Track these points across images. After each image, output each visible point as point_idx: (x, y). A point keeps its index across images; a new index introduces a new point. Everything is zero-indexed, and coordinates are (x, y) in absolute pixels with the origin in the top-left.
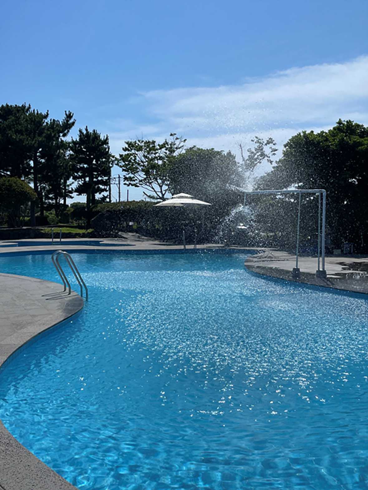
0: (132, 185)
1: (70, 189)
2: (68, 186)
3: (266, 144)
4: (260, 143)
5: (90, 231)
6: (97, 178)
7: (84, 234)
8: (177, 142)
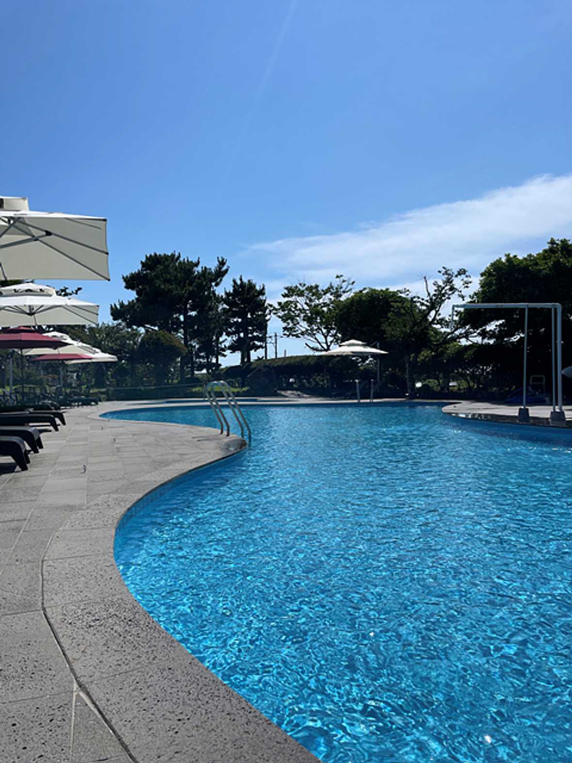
0: (293, 335)
1: (223, 347)
2: (221, 343)
3: (456, 276)
4: (449, 275)
5: (245, 389)
6: (252, 333)
8: (344, 285)
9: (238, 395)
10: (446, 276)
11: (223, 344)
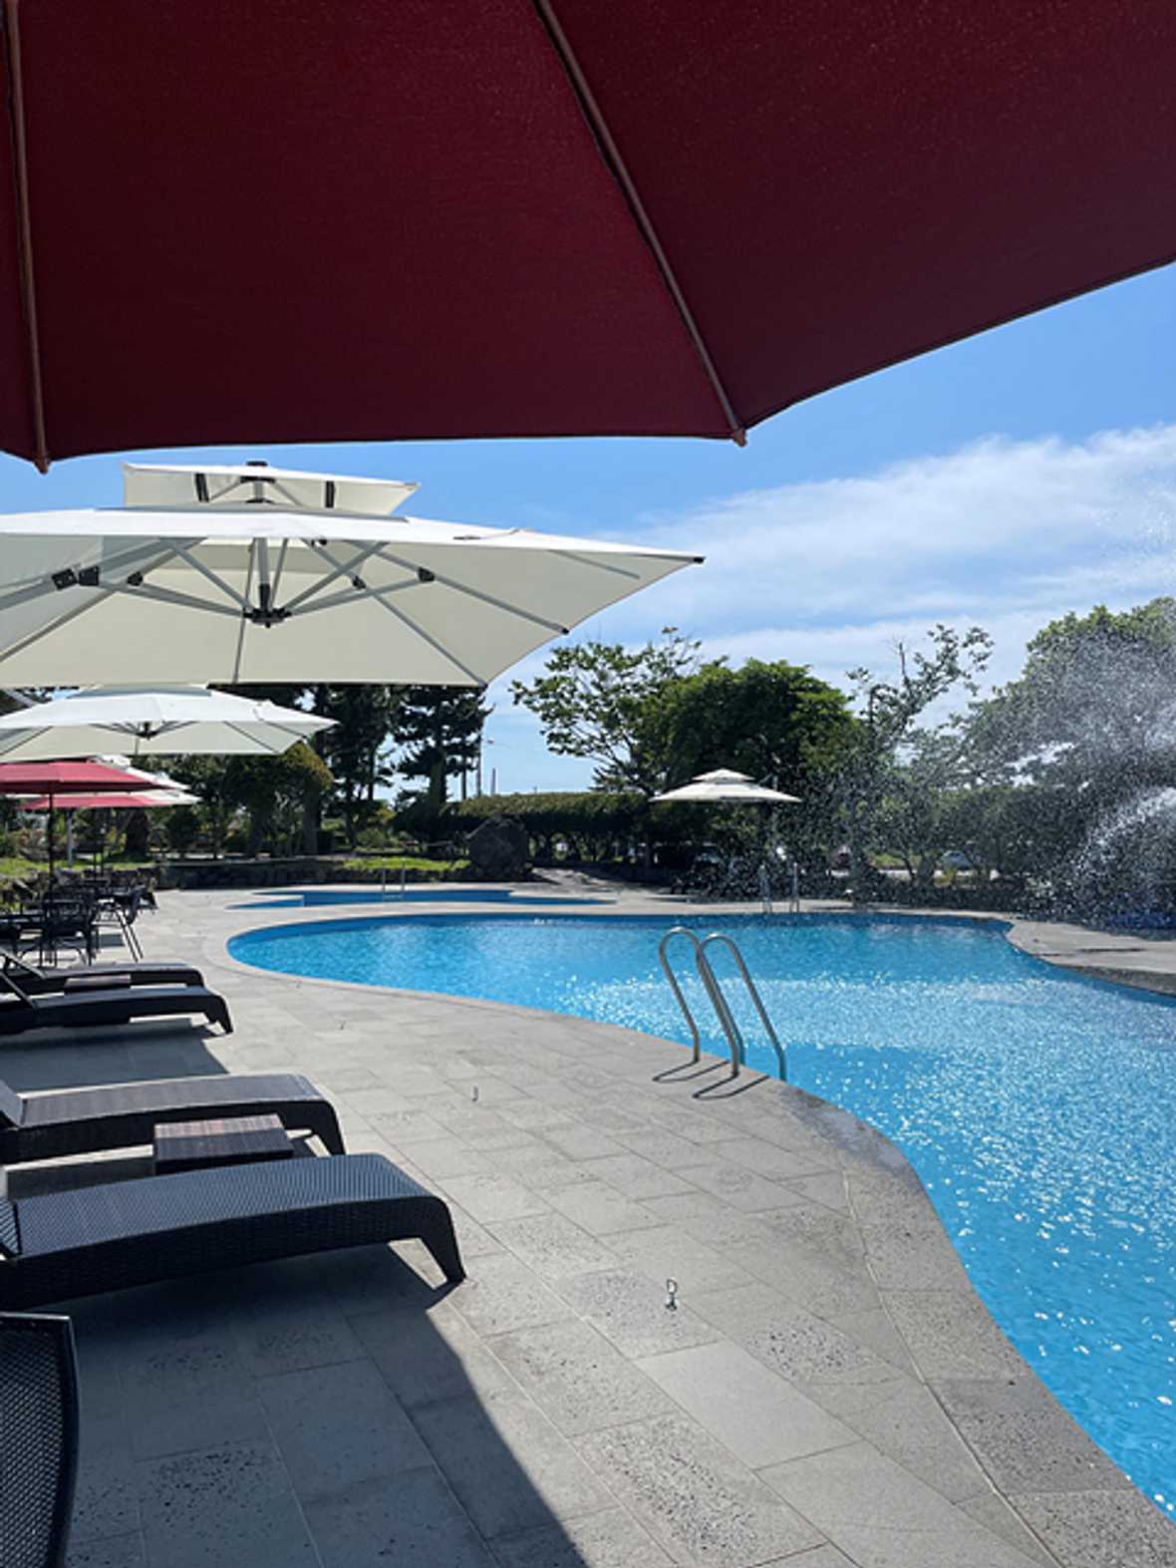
3: (965, 645)
4: (951, 641)
5: (461, 864)
7: (446, 872)
8: (679, 648)
9: (446, 877)
10: (943, 644)
11: (387, 759)
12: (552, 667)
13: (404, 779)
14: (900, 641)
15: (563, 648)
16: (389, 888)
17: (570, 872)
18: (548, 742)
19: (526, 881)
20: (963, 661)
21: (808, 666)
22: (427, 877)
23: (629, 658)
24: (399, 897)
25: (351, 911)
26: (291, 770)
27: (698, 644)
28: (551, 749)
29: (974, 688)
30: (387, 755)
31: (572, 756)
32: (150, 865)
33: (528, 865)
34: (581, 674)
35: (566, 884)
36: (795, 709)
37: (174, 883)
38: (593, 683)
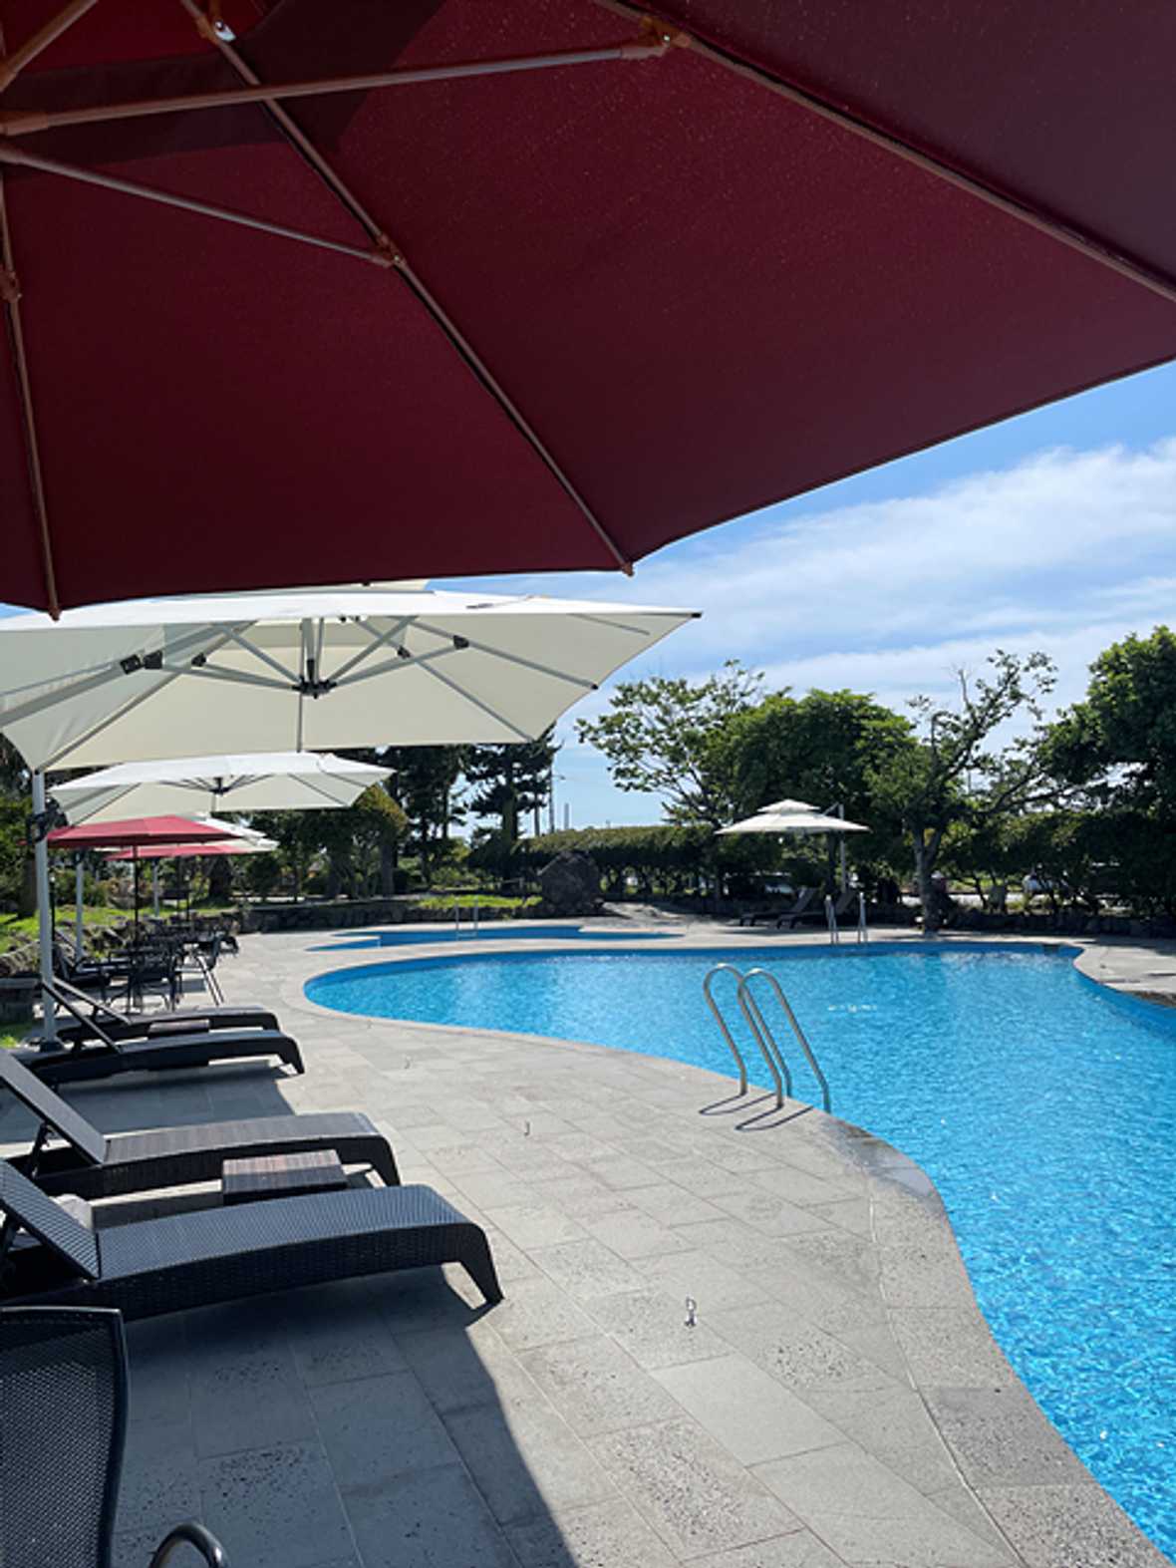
3: (1027, 669)
4: (1012, 666)
5: (533, 901)
7: (519, 908)
8: (742, 680)
9: (519, 914)
10: (1005, 669)
11: (459, 799)
12: (617, 703)
13: (478, 818)
14: (960, 668)
15: (626, 685)
16: (463, 926)
17: (641, 906)
18: (615, 778)
19: (597, 915)
20: (1027, 683)
21: (870, 695)
22: (499, 915)
23: (693, 691)
24: (474, 934)
25: (424, 950)
26: (366, 811)
27: (761, 676)
28: (618, 785)
29: (1038, 714)
30: (460, 794)
31: (640, 791)
32: (231, 910)
33: (599, 901)
34: (645, 709)
35: (636, 918)
36: (859, 737)
37: (256, 927)
38: (658, 718)
